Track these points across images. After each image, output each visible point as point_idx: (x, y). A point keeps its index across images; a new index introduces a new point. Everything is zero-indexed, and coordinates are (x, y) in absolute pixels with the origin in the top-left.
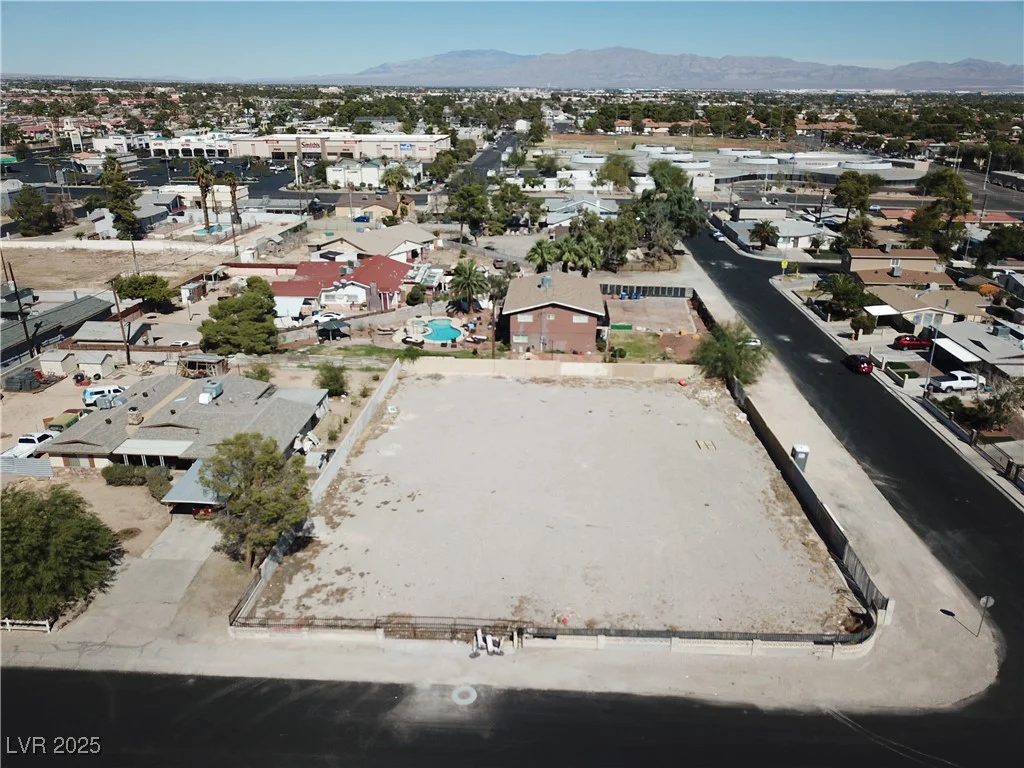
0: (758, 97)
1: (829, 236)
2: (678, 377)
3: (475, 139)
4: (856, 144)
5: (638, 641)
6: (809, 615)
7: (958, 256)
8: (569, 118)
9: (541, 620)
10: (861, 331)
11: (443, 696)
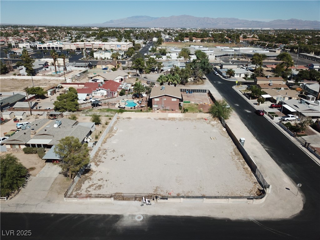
0: (228, 31)
1: (250, 73)
2: (204, 117)
3: (140, 43)
4: (258, 45)
5: (193, 200)
6: (246, 190)
7: (290, 79)
8: (170, 37)
9: (163, 194)
10: (260, 102)
11: (132, 218)
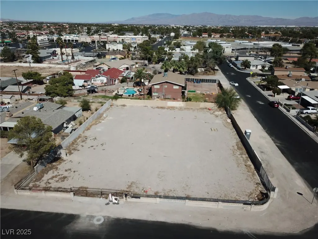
1: (268, 65)
2: (208, 107)
3: (157, 38)
7: (313, 72)
8: (188, 33)
10: (276, 94)
